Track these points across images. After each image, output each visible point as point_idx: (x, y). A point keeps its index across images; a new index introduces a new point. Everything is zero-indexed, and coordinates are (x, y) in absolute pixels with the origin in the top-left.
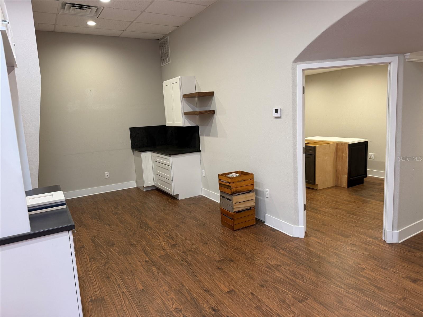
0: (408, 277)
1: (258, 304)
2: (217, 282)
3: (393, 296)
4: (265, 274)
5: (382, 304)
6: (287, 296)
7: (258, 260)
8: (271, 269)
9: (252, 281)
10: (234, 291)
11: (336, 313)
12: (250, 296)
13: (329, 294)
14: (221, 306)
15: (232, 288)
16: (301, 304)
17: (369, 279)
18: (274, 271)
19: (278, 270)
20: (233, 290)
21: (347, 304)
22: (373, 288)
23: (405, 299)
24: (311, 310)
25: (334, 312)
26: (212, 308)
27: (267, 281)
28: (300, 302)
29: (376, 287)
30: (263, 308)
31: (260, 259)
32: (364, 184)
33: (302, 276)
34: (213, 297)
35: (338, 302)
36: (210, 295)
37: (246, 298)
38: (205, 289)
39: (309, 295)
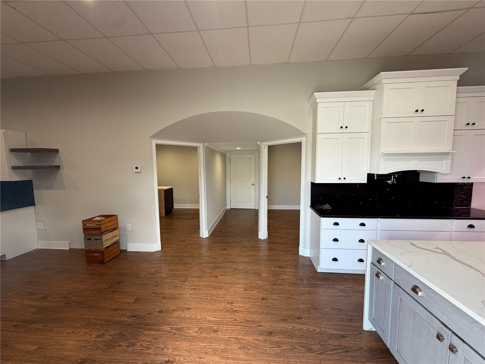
0: (221, 249)
1: (162, 296)
2: (120, 300)
3: (221, 259)
4: (152, 278)
5: (220, 264)
6: (176, 283)
7: (141, 273)
8: (154, 274)
9: (147, 287)
10: (139, 298)
11: (205, 277)
12: (153, 295)
13: (196, 271)
14: (136, 312)
15: (136, 297)
16: (187, 283)
17: (207, 257)
18: (157, 275)
19: (160, 273)
20: (137, 298)
21: (207, 271)
22: (212, 260)
23: (226, 258)
24: (194, 282)
25: (204, 278)
26: (131, 316)
27: (157, 282)
28: (186, 282)
29: (213, 258)
30: (167, 296)
31: (142, 272)
32: (173, 213)
33: (176, 269)
34: (125, 310)
35: (203, 272)
36: (121, 310)
37: (152, 297)
38: (113, 309)
39: (187, 276)
